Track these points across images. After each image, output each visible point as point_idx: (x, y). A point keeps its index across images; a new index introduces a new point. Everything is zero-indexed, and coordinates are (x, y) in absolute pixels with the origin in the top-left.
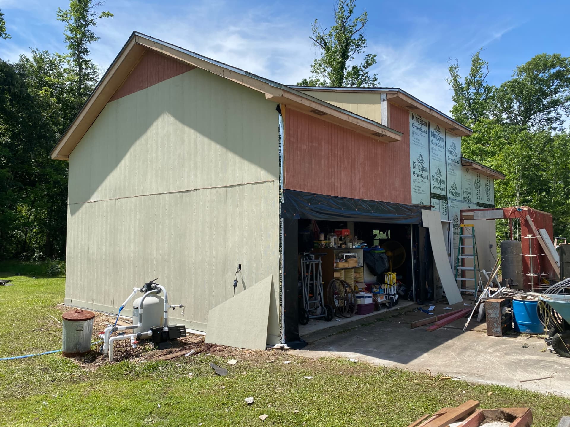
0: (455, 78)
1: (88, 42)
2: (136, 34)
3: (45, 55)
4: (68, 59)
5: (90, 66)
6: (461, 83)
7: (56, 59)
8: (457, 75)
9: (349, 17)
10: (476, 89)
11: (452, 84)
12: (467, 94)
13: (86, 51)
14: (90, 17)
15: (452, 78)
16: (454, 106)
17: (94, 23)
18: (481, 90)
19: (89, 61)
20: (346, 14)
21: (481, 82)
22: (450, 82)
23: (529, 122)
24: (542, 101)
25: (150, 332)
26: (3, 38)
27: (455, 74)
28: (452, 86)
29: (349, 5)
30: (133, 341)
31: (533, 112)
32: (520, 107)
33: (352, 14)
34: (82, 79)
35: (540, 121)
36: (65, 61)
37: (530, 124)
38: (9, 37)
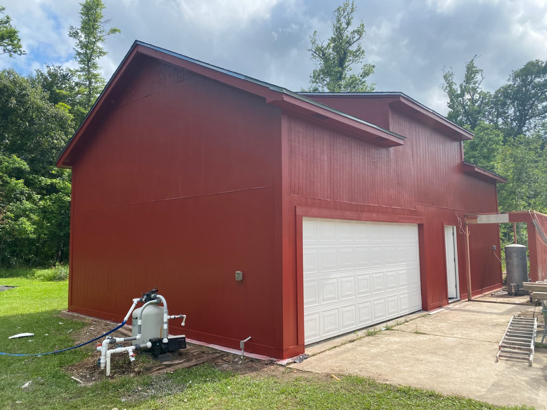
0: (450, 85)
1: (97, 58)
2: (138, 43)
3: (58, 70)
4: (78, 73)
5: (100, 80)
6: (456, 90)
7: (68, 74)
8: (452, 82)
9: (347, 28)
10: (471, 96)
11: (447, 91)
12: (462, 100)
13: (95, 66)
14: (99, 34)
15: (447, 85)
16: (450, 112)
17: (103, 39)
18: (476, 96)
19: (98, 75)
20: (344, 25)
21: (476, 89)
22: (445, 89)
23: (525, 127)
24: (537, 107)
25: (149, 344)
26: (18, 54)
27: (450, 82)
28: (448, 93)
29: (347, 17)
30: (131, 354)
31: (527, 117)
32: (515, 112)
33: (349, 26)
34: (91, 92)
35: (535, 126)
36: (76, 75)
37: (525, 128)
38: (24, 53)
